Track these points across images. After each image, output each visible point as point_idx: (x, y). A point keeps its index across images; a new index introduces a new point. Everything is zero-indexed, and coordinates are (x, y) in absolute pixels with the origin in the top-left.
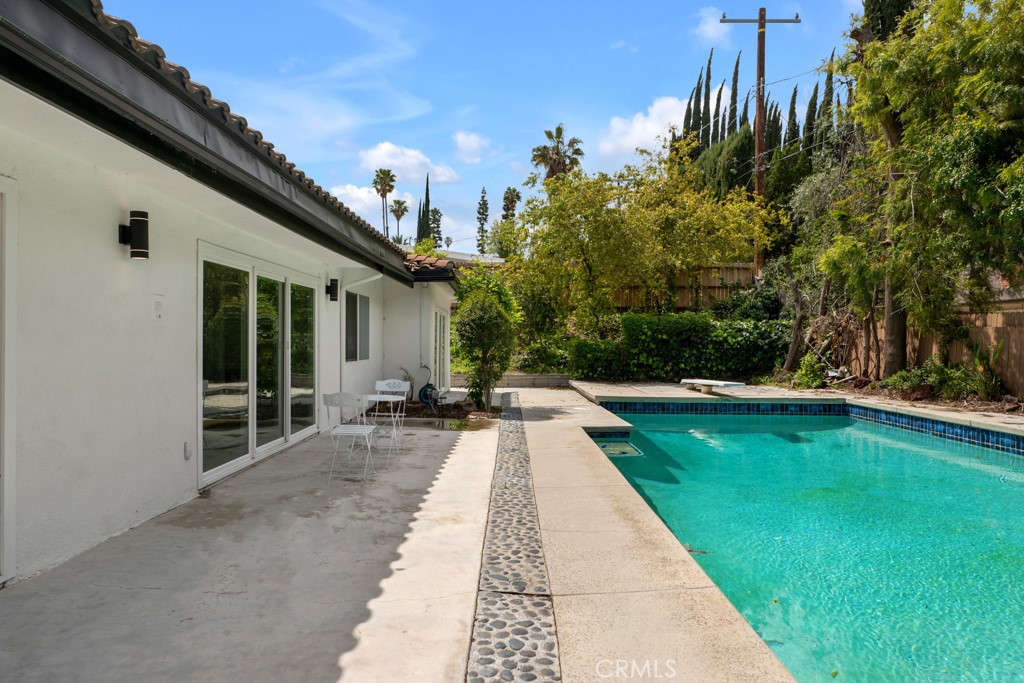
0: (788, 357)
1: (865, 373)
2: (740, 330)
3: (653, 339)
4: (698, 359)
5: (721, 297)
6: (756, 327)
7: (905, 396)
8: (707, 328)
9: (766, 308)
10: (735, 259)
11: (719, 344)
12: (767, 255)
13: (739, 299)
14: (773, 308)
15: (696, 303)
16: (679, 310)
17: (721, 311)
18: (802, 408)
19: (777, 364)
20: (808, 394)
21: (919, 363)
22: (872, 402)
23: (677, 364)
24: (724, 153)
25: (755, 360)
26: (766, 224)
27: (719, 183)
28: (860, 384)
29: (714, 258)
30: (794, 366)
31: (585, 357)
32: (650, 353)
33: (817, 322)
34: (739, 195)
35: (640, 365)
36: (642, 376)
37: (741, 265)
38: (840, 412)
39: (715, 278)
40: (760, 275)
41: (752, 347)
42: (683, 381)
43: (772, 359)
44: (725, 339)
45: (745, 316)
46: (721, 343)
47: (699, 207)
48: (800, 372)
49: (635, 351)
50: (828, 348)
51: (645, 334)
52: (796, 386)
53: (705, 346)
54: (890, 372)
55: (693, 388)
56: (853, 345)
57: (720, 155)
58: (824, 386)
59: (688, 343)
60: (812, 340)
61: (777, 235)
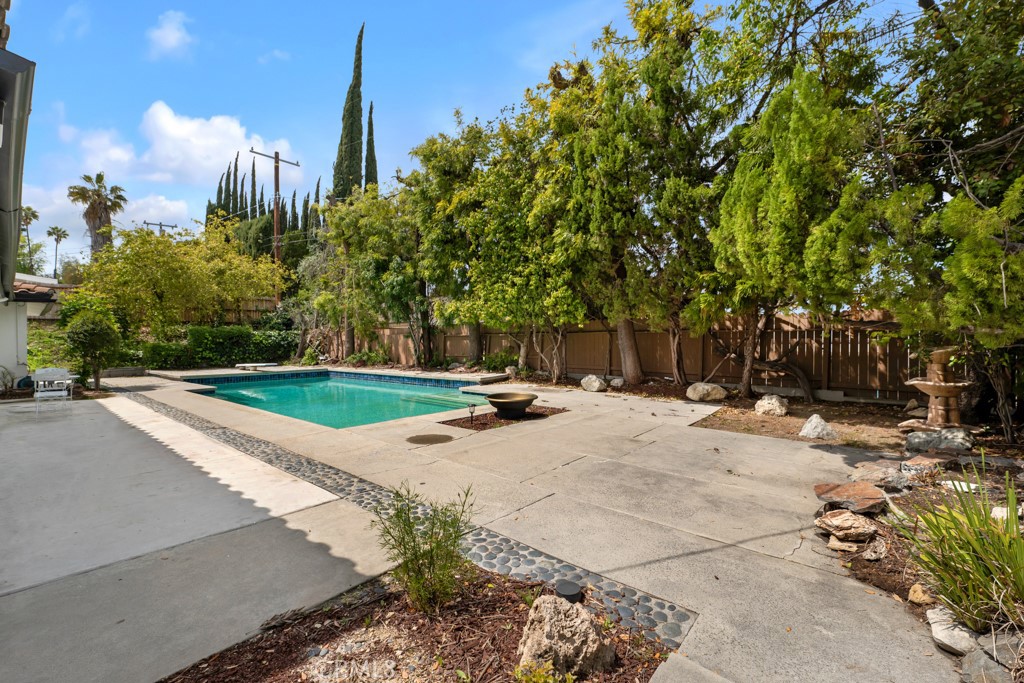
0: (298, 350)
1: (337, 357)
2: (270, 336)
3: (213, 342)
4: (244, 353)
5: (255, 316)
6: (279, 335)
7: (354, 366)
8: (249, 336)
9: (284, 324)
10: (264, 295)
11: (257, 345)
12: (283, 296)
13: (268, 318)
14: (288, 324)
15: (239, 320)
16: (228, 324)
17: (257, 325)
18: (307, 375)
19: (292, 354)
20: (310, 368)
21: (360, 351)
22: (339, 369)
23: (229, 357)
24: (254, 228)
25: (280, 352)
26: (283, 278)
27: (250, 246)
28: (335, 362)
29: (250, 294)
30: (302, 355)
31: (159, 354)
32: (211, 349)
33: (313, 332)
34: (266, 258)
35: (203, 358)
36: (204, 365)
37: (267, 298)
38: (325, 375)
39: (252, 306)
40: (280, 305)
41: (277, 346)
42: (237, 365)
43: (289, 351)
44: (261, 342)
45: (272, 328)
46: (258, 344)
47: (243, 264)
48: (305, 358)
49: (201, 349)
50: (319, 345)
51: (207, 339)
52: (303, 365)
53: (249, 346)
54: (348, 356)
55: (244, 368)
56: (331, 343)
57: (250, 228)
58: (317, 364)
59: (237, 344)
60: (310, 341)
61: (289, 284)
